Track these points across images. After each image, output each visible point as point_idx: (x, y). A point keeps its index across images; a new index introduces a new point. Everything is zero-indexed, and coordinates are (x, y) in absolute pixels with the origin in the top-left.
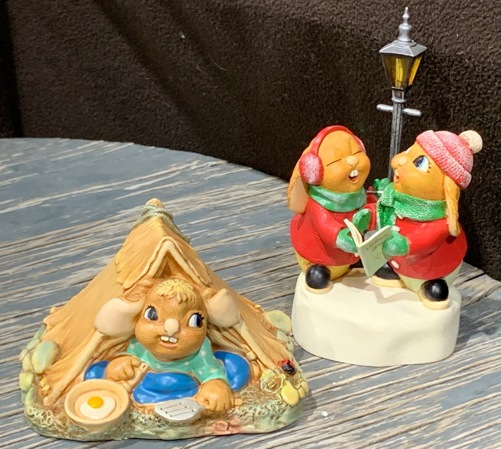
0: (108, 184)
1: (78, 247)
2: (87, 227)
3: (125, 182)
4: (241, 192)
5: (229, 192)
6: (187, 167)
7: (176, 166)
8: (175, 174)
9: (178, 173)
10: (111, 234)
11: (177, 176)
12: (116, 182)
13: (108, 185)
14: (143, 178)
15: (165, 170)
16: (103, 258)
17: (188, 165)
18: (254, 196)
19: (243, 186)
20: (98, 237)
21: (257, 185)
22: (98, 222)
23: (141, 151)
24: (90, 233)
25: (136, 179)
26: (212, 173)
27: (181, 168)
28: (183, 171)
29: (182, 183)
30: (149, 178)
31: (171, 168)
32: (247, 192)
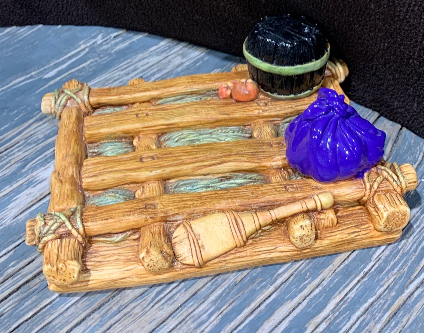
0: (27, 74)
1: (13, 162)
2: (17, 132)
3: (43, 69)
4: (146, 61)
5: (136, 63)
6: (94, 43)
7: (84, 43)
8: (85, 52)
9: (87, 50)
10: (41, 136)
11: (87, 53)
12: (35, 71)
13: (28, 76)
14: (58, 61)
15: (75, 49)
16: (38, 171)
17: (94, 41)
18: (158, 62)
19: (146, 54)
20: (29, 144)
21: (157, 50)
22: (26, 124)
23: (50, 32)
24: (22, 140)
25: (52, 64)
26: (116, 44)
27: (88, 45)
28: (91, 47)
29: (93, 60)
30: (63, 61)
31: (80, 46)
32: (151, 60)
